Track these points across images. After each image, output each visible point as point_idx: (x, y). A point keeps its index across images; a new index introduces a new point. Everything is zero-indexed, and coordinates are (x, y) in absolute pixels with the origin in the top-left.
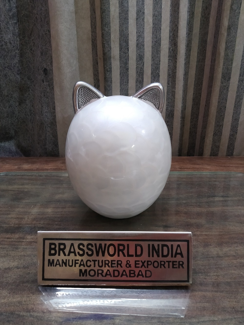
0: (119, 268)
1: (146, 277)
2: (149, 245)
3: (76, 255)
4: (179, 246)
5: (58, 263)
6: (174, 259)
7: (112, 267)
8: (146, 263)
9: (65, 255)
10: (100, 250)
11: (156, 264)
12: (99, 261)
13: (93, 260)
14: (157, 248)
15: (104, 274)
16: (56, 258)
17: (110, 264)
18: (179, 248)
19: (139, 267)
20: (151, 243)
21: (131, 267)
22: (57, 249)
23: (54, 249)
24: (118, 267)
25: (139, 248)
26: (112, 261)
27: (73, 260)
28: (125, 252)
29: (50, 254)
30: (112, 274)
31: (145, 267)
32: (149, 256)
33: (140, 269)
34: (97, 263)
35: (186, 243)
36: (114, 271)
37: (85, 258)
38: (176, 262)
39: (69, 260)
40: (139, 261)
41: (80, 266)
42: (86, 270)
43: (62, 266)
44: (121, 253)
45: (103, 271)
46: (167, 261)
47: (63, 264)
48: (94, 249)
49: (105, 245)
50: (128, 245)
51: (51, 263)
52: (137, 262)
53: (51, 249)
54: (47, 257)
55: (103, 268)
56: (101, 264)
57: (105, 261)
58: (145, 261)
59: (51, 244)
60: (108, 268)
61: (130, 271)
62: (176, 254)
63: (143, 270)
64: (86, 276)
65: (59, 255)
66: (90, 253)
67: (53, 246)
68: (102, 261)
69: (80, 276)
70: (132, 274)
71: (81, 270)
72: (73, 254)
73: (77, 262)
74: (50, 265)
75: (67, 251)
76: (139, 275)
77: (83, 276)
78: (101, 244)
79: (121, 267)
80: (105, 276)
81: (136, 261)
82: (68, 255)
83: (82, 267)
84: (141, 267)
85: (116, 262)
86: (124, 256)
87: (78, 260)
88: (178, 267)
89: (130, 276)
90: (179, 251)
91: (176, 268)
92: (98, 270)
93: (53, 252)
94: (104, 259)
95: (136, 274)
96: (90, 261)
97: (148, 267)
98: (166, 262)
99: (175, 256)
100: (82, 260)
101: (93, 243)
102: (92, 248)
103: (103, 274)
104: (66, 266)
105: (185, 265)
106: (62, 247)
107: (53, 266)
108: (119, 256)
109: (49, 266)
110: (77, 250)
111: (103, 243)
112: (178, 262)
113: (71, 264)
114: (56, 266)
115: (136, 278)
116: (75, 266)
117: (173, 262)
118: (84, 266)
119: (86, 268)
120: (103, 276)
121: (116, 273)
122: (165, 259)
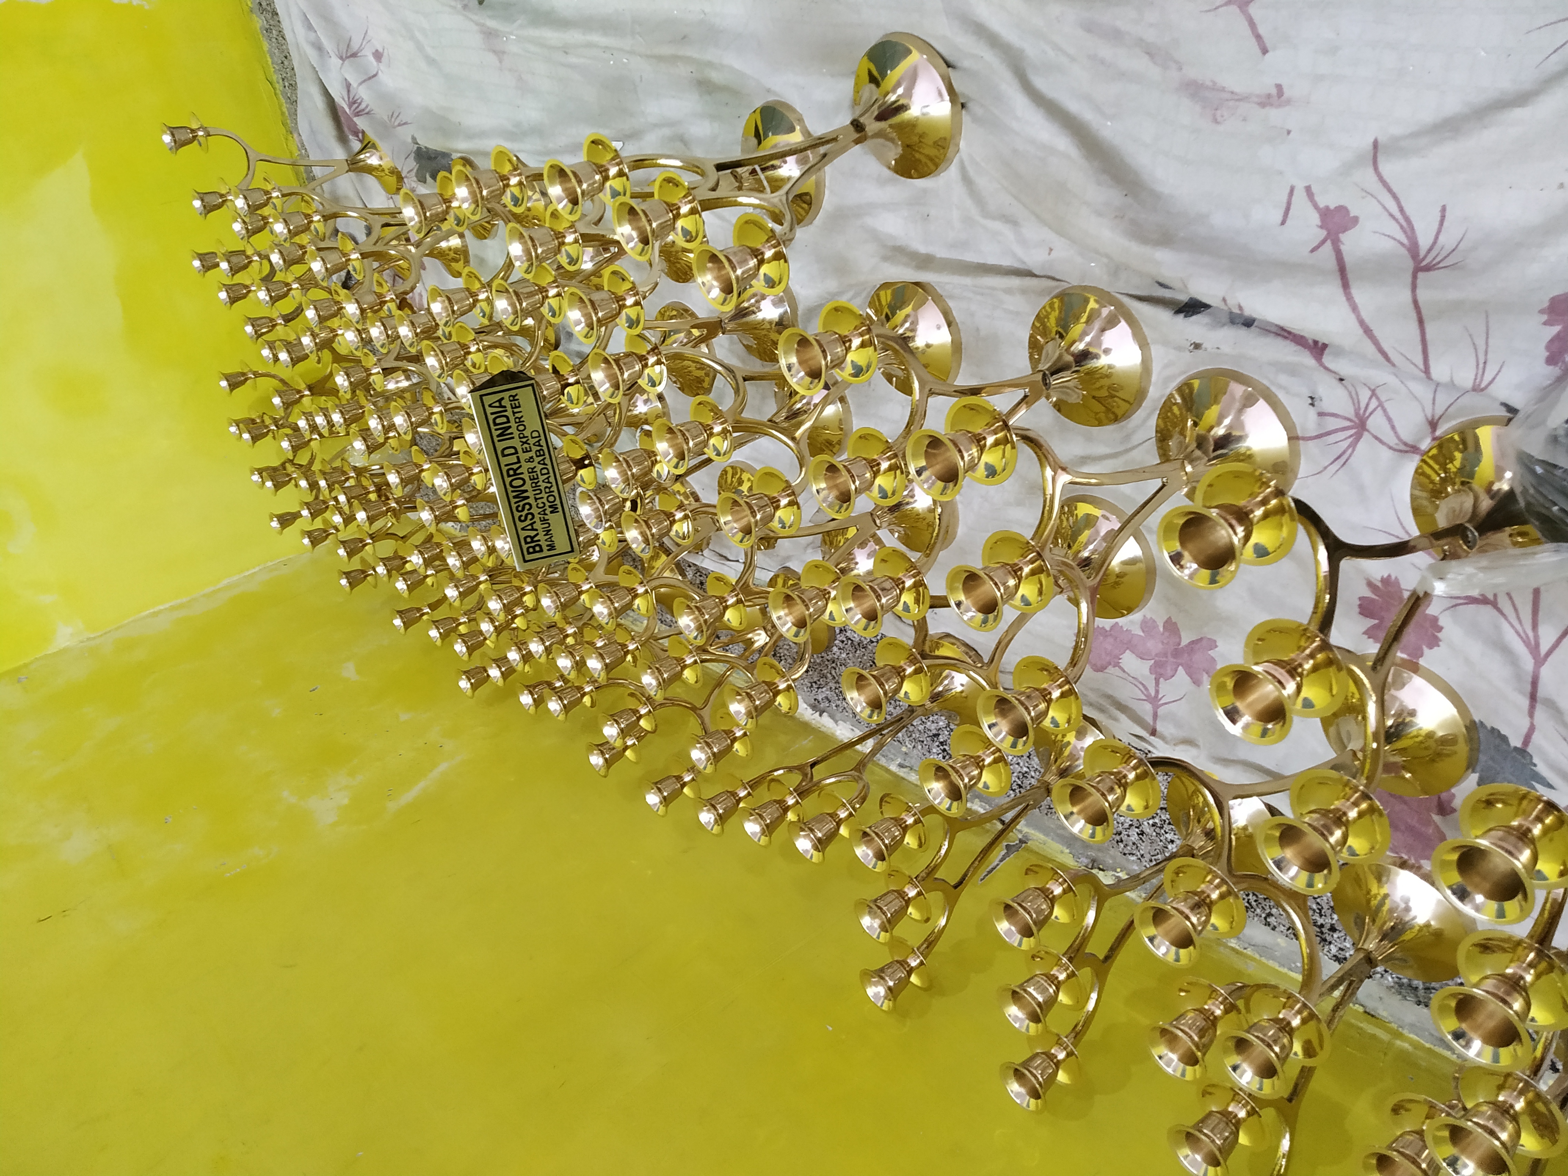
0: (538, 469)
1: (540, 436)
3: (535, 522)
4: (490, 406)
5: (550, 540)
6: (509, 408)
7: (538, 478)
9: (537, 534)
10: (521, 495)
11: (521, 428)
12: (534, 495)
13: (536, 501)
14: (500, 431)
16: (544, 544)
17: (536, 481)
18: (493, 406)
20: (496, 439)
21: (532, 456)
22: (533, 545)
23: (533, 547)
24: (536, 471)
25: (507, 452)
26: (531, 480)
27: (542, 524)
28: (515, 467)
29: (541, 551)
30: (546, 476)
31: (528, 440)
32: (513, 438)
33: (532, 445)
34: (537, 496)
35: (484, 398)
36: (542, 475)
37: (535, 510)
39: (543, 529)
41: (547, 515)
42: (550, 507)
43: (552, 534)
45: (546, 487)
46: (514, 416)
47: (549, 534)
48: (521, 504)
49: (513, 491)
50: (506, 465)
51: (552, 547)
52: (525, 450)
53: (535, 552)
55: (542, 488)
56: (538, 492)
57: (533, 487)
58: (521, 441)
59: (529, 553)
60: (541, 482)
61: (538, 456)
62: (501, 406)
63: (532, 441)
64: (556, 505)
65: (539, 541)
67: (531, 550)
68: (533, 491)
69: (558, 512)
70: (540, 453)
71: (552, 512)
72: (534, 525)
73: (542, 519)
74: (555, 548)
77: (557, 508)
78: (514, 496)
79: (535, 467)
80: (551, 483)
81: (524, 452)
82: (538, 531)
83: (547, 512)
84: (529, 444)
85: (531, 475)
86: (520, 466)
87: (540, 518)
88: (518, 401)
89: (544, 455)
90: (497, 404)
92: (546, 493)
93: (538, 549)
94: (530, 489)
95: (539, 448)
96: (538, 504)
97: (527, 437)
100: (539, 514)
103: (549, 487)
104: (550, 530)
105: (513, 393)
106: (529, 540)
107: (554, 543)
108: (522, 473)
110: (528, 522)
112: (511, 403)
113: (547, 525)
115: (545, 448)
117: (512, 408)
118: (546, 510)
119: (547, 507)
121: (545, 471)
122: (512, 418)
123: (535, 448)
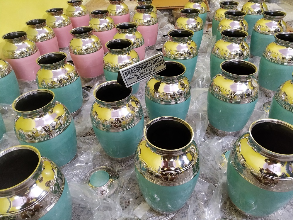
2: (152, 61)
44: (146, 67)
54: (126, 77)
66: (138, 70)
75: (131, 73)
76: (153, 72)
98: (158, 64)
99: (160, 62)
101: (137, 67)
111: (140, 66)
114: (130, 79)
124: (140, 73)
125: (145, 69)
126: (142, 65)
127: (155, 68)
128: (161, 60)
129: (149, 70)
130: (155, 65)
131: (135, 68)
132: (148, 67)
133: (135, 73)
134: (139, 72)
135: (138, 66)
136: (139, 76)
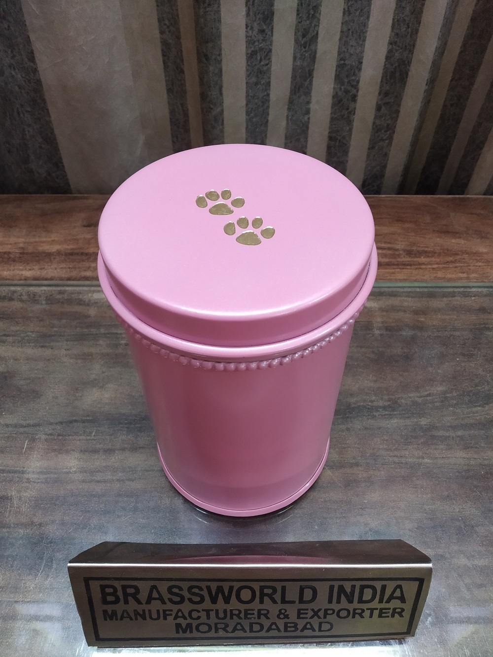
0: (263, 620)
1: (320, 630)
2: (332, 588)
3: (164, 602)
4: (400, 587)
5: (125, 615)
6: (383, 605)
7: (246, 617)
8: (322, 611)
9: (139, 602)
10: (220, 595)
11: (343, 614)
12: (217, 611)
13: (203, 610)
14: (348, 590)
15: (230, 629)
16: (120, 607)
17: (242, 615)
18: (398, 590)
19: (307, 618)
20: (336, 584)
21: (288, 618)
22: (120, 593)
23: (114, 593)
24: (259, 618)
25: (308, 591)
26: (246, 611)
27: (158, 611)
28: (278, 597)
29: (105, 602)
30: (247, 628)
31: (319, 618)
32: (330, 601)
33: (308, 620)
34: (212, 614)
35: (417, 583)
36: (251, 625)
37: (186, 607)
38: (390, 609)
39: (150, 611)
40: (307, 610)
41: (175, 618)
42: (189, 626)
43: (136, 619)
44: (266, 598)
45: (227, 626)
46: (367, 609)
47: (138, 616)
48: (205, 593)
49: (231, 588)
50: (284, 588)
51: (110, 616)
52: (302, 612)
53: (104, 595)
54: (99, 607)
55: (228, 620)
56: (221, 615)
57: (231, 611)
58: (320, 610)
59: (103, 588)
60: (240, 621)
61: (286, 624)
62: (391, 597)
63: (315, 622)
64: (191, 632)
65: (126, 602)
66: (197, 599)
67: (109, 590)
68: (225, 611)
69: (178, 632)
70: (290, 627)
71: (178, 626)
72: (159, 602)
73: (167, 612)
74: (108, 618)
75: (143, 596)
76: (305, 628)
77: (184, 631)
78: (222, 587)
79: (268, 618)
80: (233, 631)
81: (299, 610)
82: (146, 604)
83: (180, 620)
84: (312, 617)
85: (256, 612)
86: (275, 602)
87: (172, 610)
88: (390, 616)
89: (286, 630)
90: (397, 595)
91: (388, 617)
92: (216, 624)
93: (110, 598)
94: (229, 607)
95: (300, 627)
96: (198, 611)
97: (325, 617)
98: (365, 609)
99: (388, 601)
100: (179, 610)
101: (203, 585)
102: (201, 593)
103: (227, 629)
104: (144, 619)
105: (407, 615)
106: (130, 591)
107: (117, 619)
108: (262, 602)
109: (106, 619)
110: (166, 596)
111: (225, 585)
112: (392, 609)
113: (155, 616)
114: (121, 619)
115: (298, 633)
116: (165, 618)
117: (381, 609)
118: (185, 618)
119: (189, 621)
120: (227, 632)
121: (256, 627)
122: (364, 606)
123: (301, 624)
124: (208, 612)
125: (256, 605)
126: (236, 585)
127: (331, 618)
128: (402, 599)
129: (282, 614)
130: (335, 606)
131: (185, 585)
132: (284, 601)
133: (169, 606)
134: (199, 607)
135: (209, 583)
136: (195, 623)
